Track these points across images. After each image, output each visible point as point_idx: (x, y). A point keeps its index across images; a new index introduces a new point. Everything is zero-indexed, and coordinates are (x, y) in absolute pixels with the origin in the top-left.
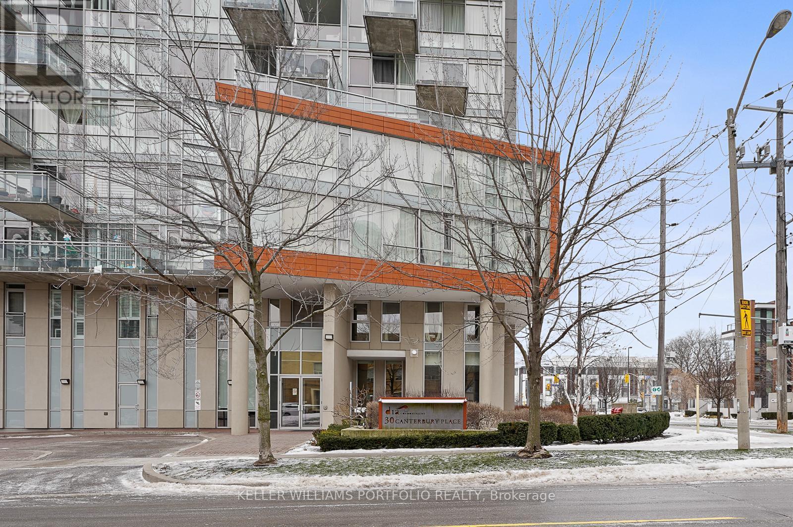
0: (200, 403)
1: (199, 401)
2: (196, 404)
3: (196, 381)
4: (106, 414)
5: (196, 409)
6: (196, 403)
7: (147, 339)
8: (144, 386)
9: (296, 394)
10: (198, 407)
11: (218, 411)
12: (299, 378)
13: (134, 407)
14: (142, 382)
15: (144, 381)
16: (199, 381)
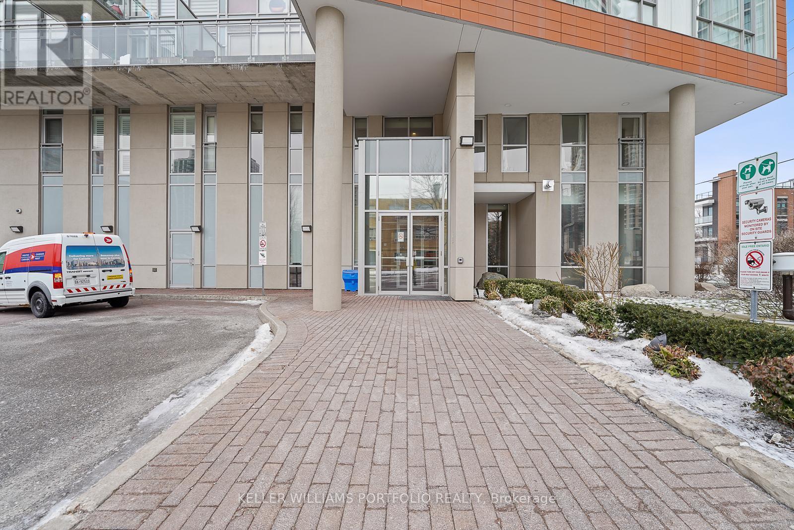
0: (265, 255)
1: (265, 253)
2: (261, 257)
3: (261, 224)
4: (155, 270)
5: (261, 264)
6: (260, 255)
7: (204, 174)
8: (200, 234)
9: (402, 240)
10: (262, 261)
11: (289, 266)
12: (408, 215)
13: (188, 261)
14: (197, 229)
15: (200, 227)
16: (265, 224)
